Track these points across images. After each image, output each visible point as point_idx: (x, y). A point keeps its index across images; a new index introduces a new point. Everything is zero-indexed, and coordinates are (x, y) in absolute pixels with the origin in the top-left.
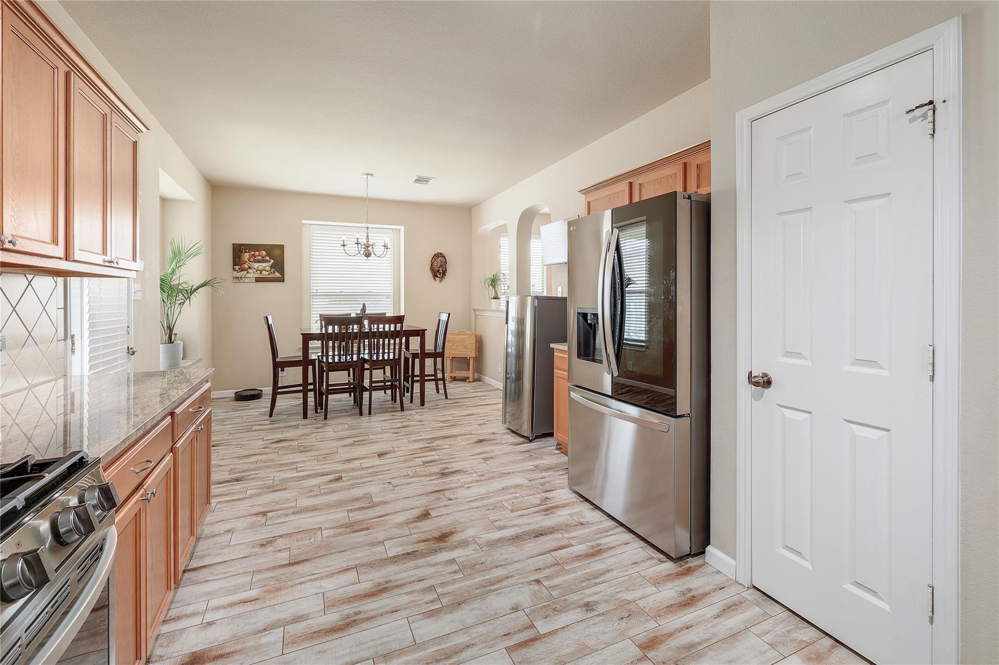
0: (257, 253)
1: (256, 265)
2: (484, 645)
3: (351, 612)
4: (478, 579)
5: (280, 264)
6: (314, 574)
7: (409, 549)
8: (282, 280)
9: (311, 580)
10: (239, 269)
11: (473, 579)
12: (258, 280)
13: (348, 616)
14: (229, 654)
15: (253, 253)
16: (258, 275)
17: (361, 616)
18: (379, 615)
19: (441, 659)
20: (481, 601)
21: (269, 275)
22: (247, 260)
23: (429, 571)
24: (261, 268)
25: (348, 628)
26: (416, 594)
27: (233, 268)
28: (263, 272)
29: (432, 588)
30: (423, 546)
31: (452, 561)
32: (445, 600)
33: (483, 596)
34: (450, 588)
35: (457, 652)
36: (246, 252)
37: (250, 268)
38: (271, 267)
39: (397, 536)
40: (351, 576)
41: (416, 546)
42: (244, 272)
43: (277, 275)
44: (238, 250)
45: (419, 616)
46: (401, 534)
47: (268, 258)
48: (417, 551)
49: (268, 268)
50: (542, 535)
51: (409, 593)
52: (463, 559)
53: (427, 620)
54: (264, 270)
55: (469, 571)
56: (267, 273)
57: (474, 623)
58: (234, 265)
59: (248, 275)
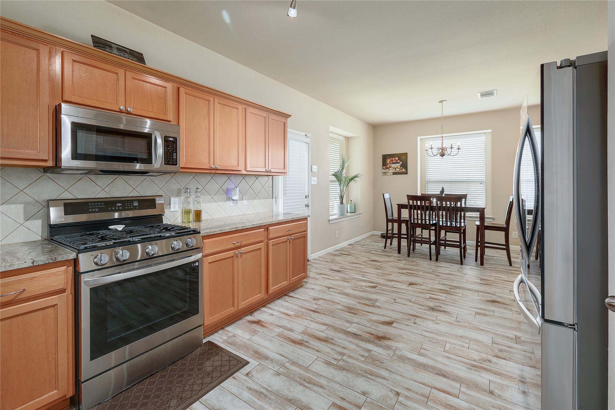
0: (394, 159)
1: (393, 165)
2: (328, 392)
3: (305, 339)
4: (369, 367)
5: (405, 164)
6: (314, 319)
7: (359, 333)
8: (406, 173)
9: (311, 320)
10: (385, 168)
11: (366, 365)
12: (394, 174)
13: (303, 340)
14: (265, 326)
15: (392, 159)
16: (394, 171)
17: (306, 344)
18: (312, 348)
19: (306, 381)
20: (354, 376)
21: (400, 170)
22: (389, 163)
23: (353, 347)
24: (395, 167)
25: (298, 344)
26: (334, 352)
27: (383, 168)
28: (397, 169)
29: (343, 354)
30: (367, 336)
31: (369, 351)
32: (341, 363)
33: (358, 375)
34: (351, 361)
35: (315, 385)
36: (388, 159)
37: (390, 167)
38: (401, 166)
39: (362, 324)
40: (323, 328)
41: (364, 333)
42: (387, 169)
43: (404, 170)
44: (385, 158)
45: (323, 360)
46: (365, 325)
47: (399, 161)
48: (361, 336)
49: (399, 167)
50: (444, 376)
51: (332, 349)
52: (376, 354)
53: (323, 364)
54: (397, 168)
55: (370, 361)
56: (399, 169)
57: (338, 381)
58: (383, 166)
59: (390, 171)
